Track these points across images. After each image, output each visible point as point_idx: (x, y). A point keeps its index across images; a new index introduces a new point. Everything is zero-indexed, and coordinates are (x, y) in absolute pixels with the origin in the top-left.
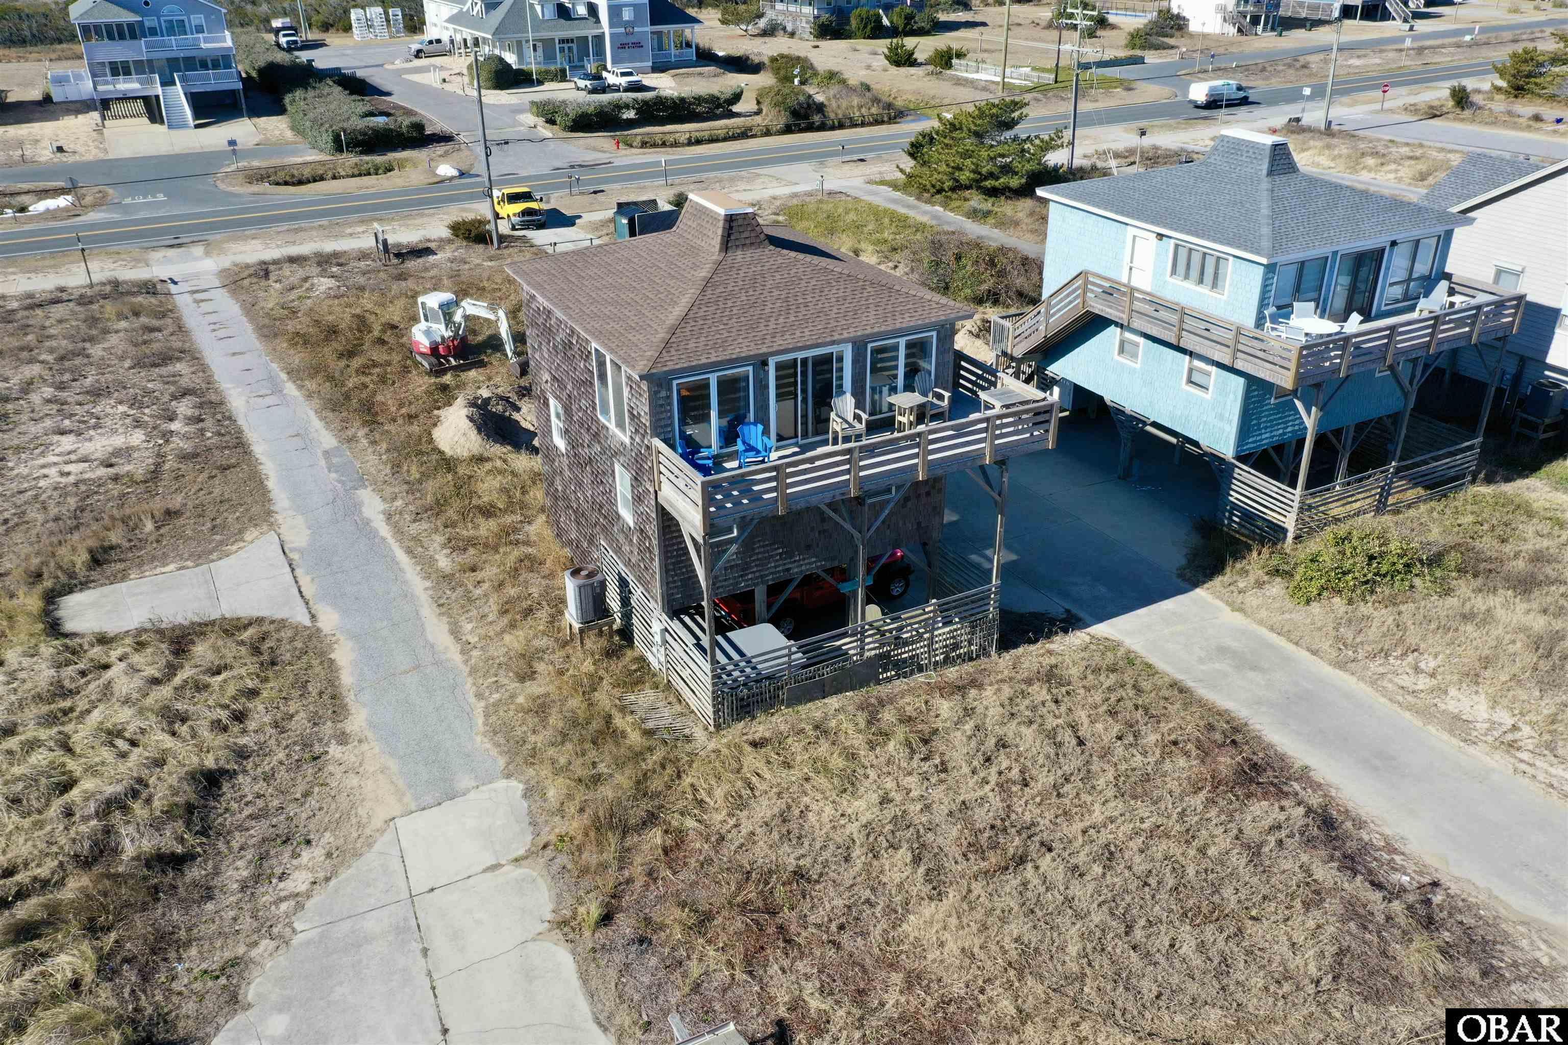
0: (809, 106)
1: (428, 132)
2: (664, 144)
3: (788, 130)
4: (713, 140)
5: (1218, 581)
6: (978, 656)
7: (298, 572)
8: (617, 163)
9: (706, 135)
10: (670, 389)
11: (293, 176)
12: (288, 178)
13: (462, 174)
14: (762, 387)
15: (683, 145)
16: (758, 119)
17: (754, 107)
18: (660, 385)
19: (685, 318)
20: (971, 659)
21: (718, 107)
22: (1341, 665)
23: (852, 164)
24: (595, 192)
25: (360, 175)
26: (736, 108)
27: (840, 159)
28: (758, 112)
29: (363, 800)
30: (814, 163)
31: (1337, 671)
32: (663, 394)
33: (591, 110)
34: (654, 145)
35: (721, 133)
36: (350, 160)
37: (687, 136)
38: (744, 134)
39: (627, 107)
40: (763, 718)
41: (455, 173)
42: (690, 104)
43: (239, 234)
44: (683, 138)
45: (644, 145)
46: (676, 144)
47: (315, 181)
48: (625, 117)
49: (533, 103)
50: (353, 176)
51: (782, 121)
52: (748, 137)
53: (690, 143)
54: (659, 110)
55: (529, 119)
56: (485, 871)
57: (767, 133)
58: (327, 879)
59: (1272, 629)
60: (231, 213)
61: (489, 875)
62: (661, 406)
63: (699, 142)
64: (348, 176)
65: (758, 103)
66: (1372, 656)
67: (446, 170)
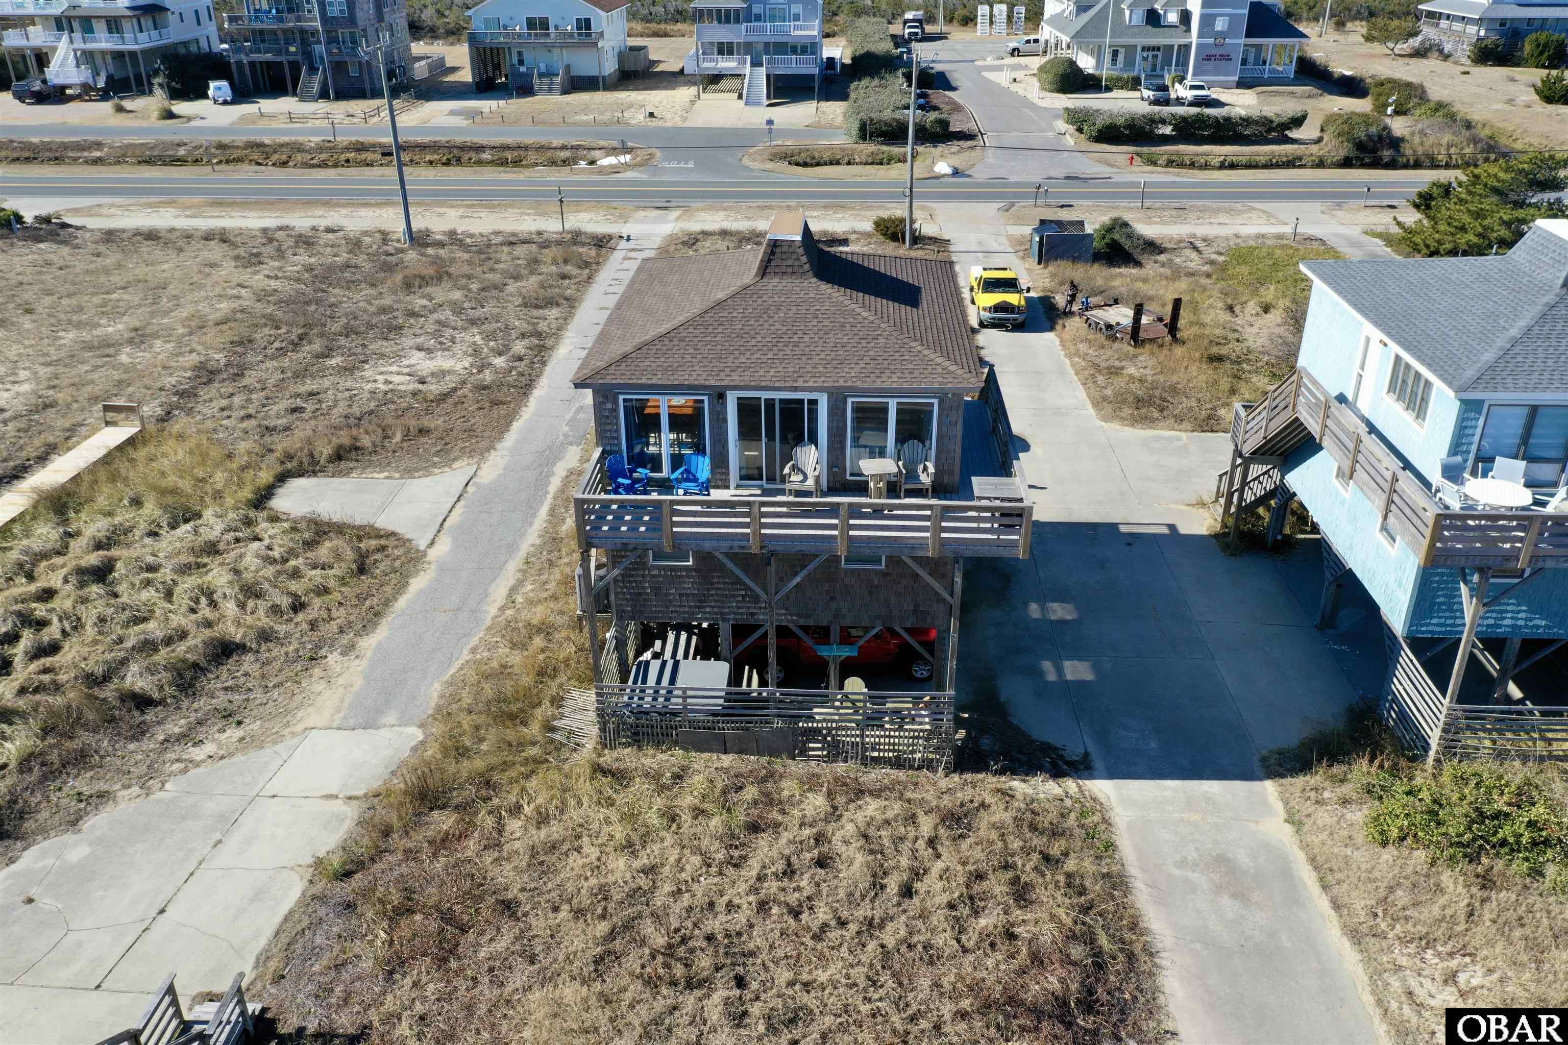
0: (1380, 138)
1: (952, 129)
2: (1192, 165)
3: (1346, 163)
4: (1250, 166)
5: (1300, 781)
6: (920, 768)
7: (459, 504)
8: (1116, 179)
9: (1244, 160)
10: (616, 402)
11: (813, 158)
12: (808, 160)
13: (956, 173)
14: (720, 420)
15: (1214, 168)
16: (1314, 149)
17: (1316, 134)
18: (606, 397)
19: (661, 337)
20: (911, 767)
21: (1269, 130)
22: (1355, 935)
23: (1378, 210)
24: (1062, 206)
25: (873, 163)
26: (1294, 134)
27: (1362, 202)
28: (1319, 140)
29: (311, 705)
30: (1329, 203)
31: (1345, 940)
32: (609, 406)
33: (1121, 121)
34: (1182, 165)
35: (1262, 160)
36: (870, 147)
37: (1222, 159)
38: (1291, 163)
39: (1163, 122)
40: (651, 752)
41: (949, 171)
42: (1237, 124)
43: (718, 204)
44: (1216, 161)
45: (1170, 163)
46: (1206, 166)
47: (831, 164)
48: (1160, 132)
49: (1067, 109)
50: (866, 164)
51: (1344, 150)
52: (1294, 167)
53: (1222, 166)
54: (1199, 129)
55: (1062, 125)
56: (322, 797)
57: (1320, 164)
58: (222, 758)
59: (1312, 860)
60: (730, 184)
61: (322, 801)
62: (607, 417)
63: (1233, 166)
64: (861, 163)
65: (1322, 130)
66: (1405, 940)
67: (942, 168)
